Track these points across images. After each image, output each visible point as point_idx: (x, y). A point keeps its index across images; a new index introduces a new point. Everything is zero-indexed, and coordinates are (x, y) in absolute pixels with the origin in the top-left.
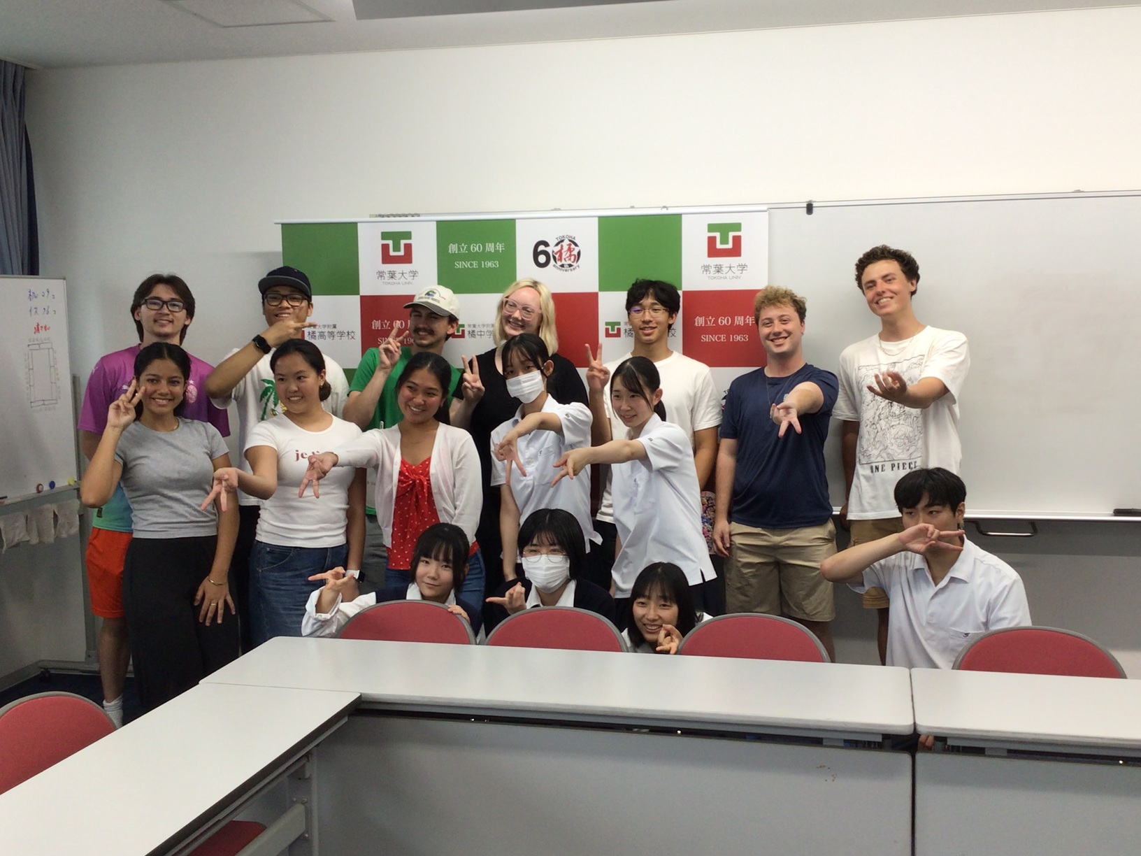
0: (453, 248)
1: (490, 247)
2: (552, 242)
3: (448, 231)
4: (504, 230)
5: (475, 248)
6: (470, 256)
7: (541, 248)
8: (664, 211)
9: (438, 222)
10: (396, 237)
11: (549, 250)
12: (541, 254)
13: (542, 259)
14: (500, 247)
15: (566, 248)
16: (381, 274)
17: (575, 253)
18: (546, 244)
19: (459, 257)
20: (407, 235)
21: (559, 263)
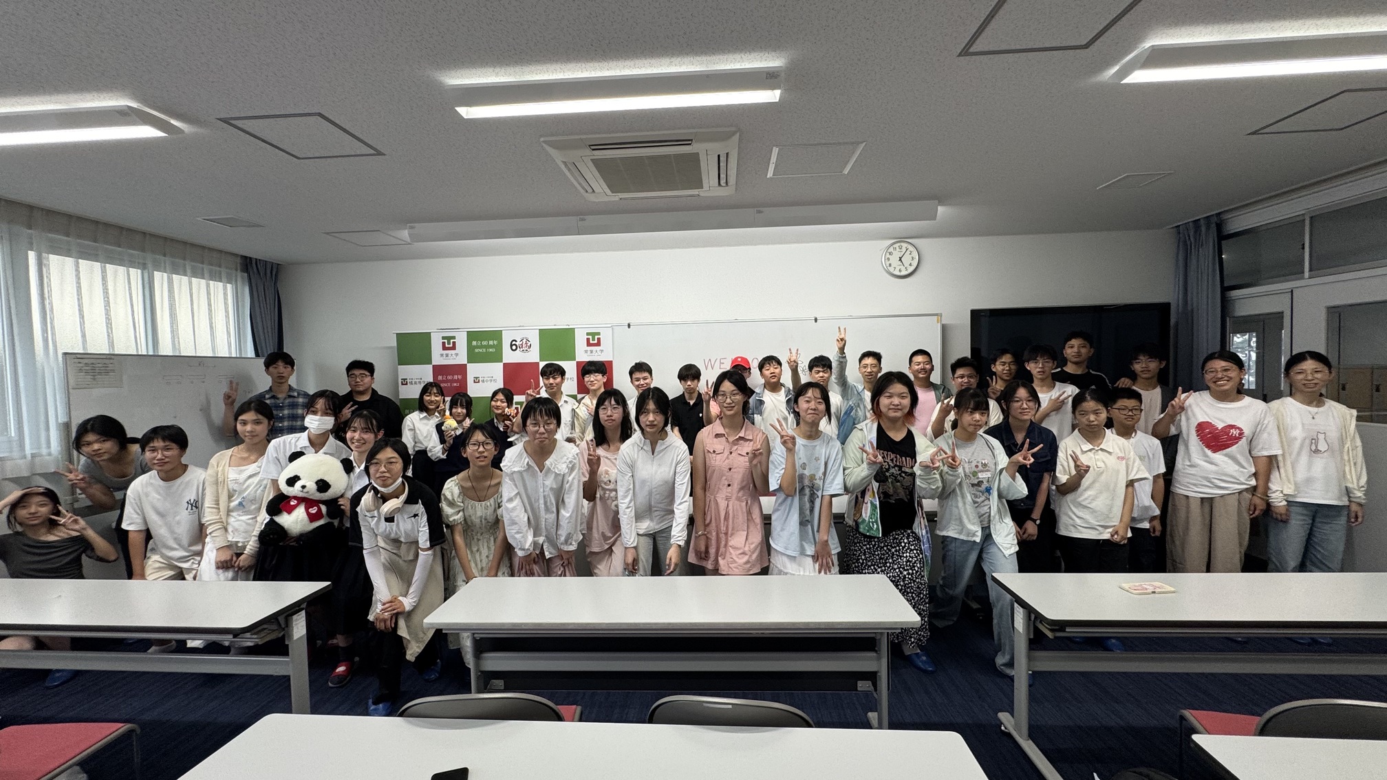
0: (474, 343)
1: (491, 343)
2: (518, 340)
3: (472, 336)
4: (497, 335)
5: (484, 343)
6: (482, 347)
7: (514, 343)
8: (567, 327)
9: (467, 332)
10: (449, 338)
11: (517, 343)
12: (513, 346)
13: (514, 347)
14: (495, 342)
15: (524, 342)
16: (442, 355)
17: (529, 345)
18: (516, 341)
19: (477, 347)
20: (454, 338)
21: (522, 349)
